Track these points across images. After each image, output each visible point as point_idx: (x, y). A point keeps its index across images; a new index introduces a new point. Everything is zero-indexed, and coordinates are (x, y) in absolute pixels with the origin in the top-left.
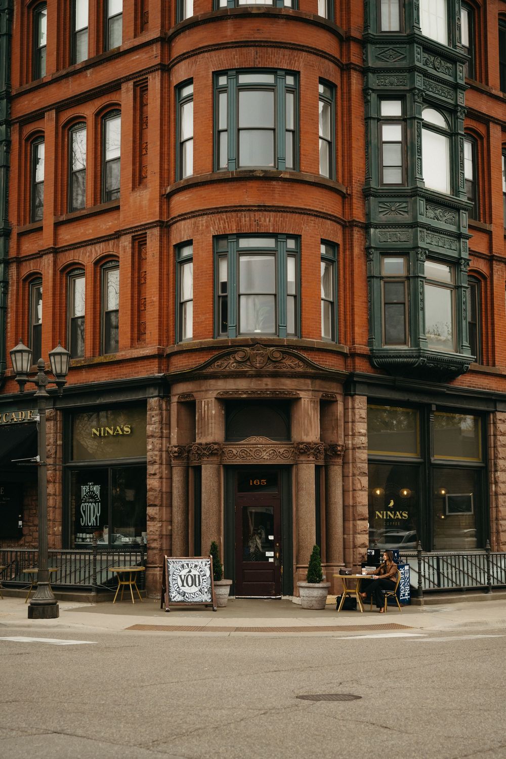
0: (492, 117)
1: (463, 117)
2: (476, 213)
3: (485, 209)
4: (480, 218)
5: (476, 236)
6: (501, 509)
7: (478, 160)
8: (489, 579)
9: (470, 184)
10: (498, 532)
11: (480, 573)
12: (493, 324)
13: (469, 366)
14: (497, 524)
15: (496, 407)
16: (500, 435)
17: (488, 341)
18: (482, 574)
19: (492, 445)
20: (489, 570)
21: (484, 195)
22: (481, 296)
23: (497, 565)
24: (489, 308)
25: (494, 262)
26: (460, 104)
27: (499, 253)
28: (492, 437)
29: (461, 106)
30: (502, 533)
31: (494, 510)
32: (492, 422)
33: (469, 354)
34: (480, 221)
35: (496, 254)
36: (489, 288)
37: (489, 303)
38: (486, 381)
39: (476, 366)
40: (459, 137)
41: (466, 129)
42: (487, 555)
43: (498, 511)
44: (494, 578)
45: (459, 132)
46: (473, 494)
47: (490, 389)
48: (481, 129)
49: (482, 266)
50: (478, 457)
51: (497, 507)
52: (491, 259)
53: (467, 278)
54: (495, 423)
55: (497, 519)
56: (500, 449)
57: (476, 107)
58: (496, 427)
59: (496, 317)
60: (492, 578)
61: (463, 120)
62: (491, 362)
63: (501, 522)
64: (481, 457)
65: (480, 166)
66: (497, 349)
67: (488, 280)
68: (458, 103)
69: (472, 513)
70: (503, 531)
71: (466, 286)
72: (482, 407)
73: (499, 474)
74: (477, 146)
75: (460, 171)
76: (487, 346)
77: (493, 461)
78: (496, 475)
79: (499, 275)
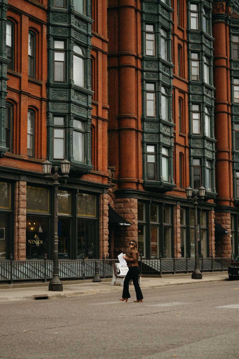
0: (24, 12)
1: (6, 10)
2: (12, 66)
3: (18, 64)
4: (14, 69)
5: (12, 79)
6: (20, 237)
7: (15, 35)
8: (11, 276)
9: (10, 49)
10: (18, 250)
11: (6, 272)
12: (20, 130)
13: (5, 153)
14: (18, 245)
15: (20, 178)
16: (22, 194)
17: (17, 140)
18: (8, 273)
19: (17, 200)
20: (11, 271)
21: (17, 56)
22: (14, 114)
23: (16, 268)
24: (18, 121)
25: (22, 95)
26: (5, 3)
27: (25, 90)
28: (17, 195)
29: (5, 4)
30: (21, 251)
31: (17, 237)
32: (17, 187)
33: (5, 147)
34: (14, 70)
35: (23, 90)
36: (18, 110)
37: (18, 118)
38: (15, 163)
39: (9, 154)
40: (4, 21)
41: (8, 17)
42: (11, 262)
43: (19, 238)
44: (14, 275)
45: (4, 18)
46: (5, 229)
47: (17, 168)
48: (17, 18)
49: (15, 97)
50: (9, 207)
51: (18, 235)
52: (20, 93)
53: (5, 103)
54: (19, 187)
55: (18, 243)
56: (21, 202)
57: (14, 5)
58: (19, 190)
59: (22, 126)
60: (13, 275)
61: (6, 12)
62: (18, 152)
63: (21, 244)
64: (10, 207)
65: (16, 39)
66: (21, 145)
67: (18, 105)
68: (4, 2)
69: (4, 239)
70: (21, 250)
71: (5, 107)
72: (12, 178)
73: (20, 216)
74: (15, 27)
75: (3, 41)
76: (16, 143)
77: (17, 209)
78: (19, 217)
79: (24, 102)
